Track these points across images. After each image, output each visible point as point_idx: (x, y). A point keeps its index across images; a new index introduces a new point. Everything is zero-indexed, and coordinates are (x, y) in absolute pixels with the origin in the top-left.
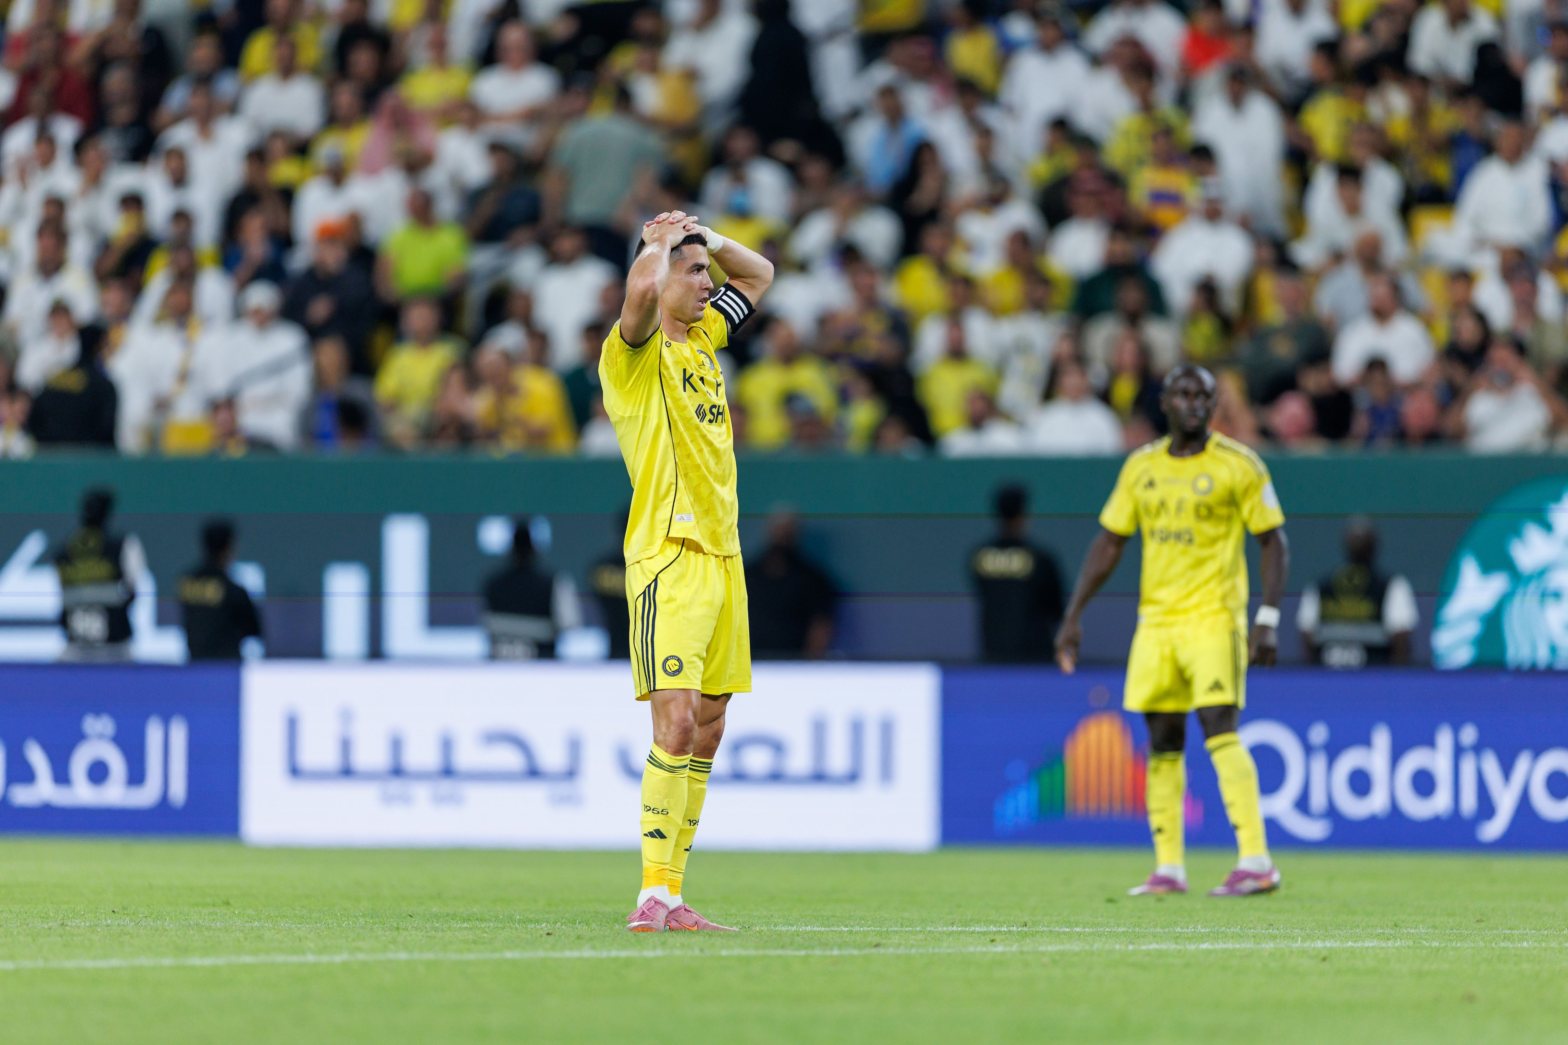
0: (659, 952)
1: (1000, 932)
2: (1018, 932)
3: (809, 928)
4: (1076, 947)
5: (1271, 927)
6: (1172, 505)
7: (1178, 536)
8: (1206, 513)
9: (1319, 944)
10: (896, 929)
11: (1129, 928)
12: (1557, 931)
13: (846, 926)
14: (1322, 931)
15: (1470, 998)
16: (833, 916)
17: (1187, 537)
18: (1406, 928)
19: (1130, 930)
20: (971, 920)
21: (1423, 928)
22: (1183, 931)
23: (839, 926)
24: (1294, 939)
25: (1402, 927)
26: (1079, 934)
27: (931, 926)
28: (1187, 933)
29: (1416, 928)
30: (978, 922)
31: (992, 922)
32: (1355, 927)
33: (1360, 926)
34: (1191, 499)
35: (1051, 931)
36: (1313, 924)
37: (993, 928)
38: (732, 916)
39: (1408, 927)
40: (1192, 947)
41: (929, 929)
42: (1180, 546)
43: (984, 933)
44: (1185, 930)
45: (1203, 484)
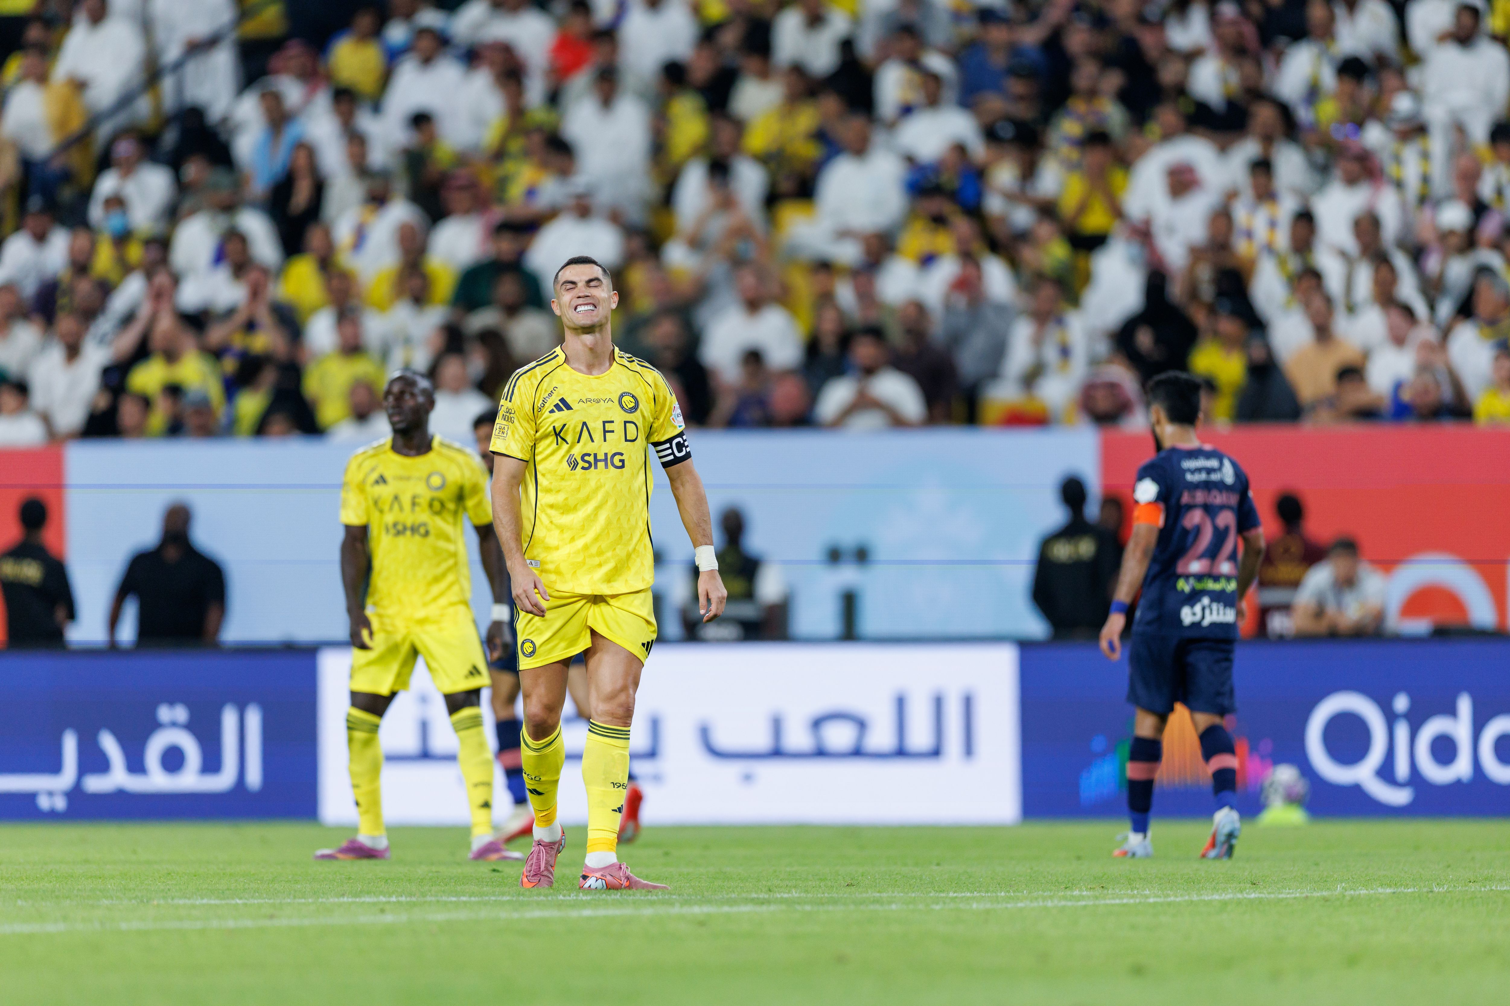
0: (61, 927)
1: (389, 902)
2: (407, 903)
3: (205, 901)
4: (462, 915)
5: (650, 894)
6: (406, 501)
7: (414, 530)
8: (437, 507)
9: (696, 910)
10: (289, 901)
11: (513, 896)
12: (924, 894)
13: (241, 898)
14: (699, 897)
15: (841, 959)
16: (228, 889)
17: (422, 530)
18: (779, 892)
19: (514, 899)
20: (361, 892)
21: (796, 893)
22: (565, 898)
23: (233, 899)
24: (671, 904)
25: (776, 892)
26: (465, 903)
27: (322, 898)
28: (570, 901)
29: (789, 893)
30: (369, 893)
31: (382, 893)
32: (731, 892)
33: (736, 891)
34: (425, 494)
35: (438, 901)
36: (691, 890)
37: (383, 899)
38: (130, 890)
39: (781, 892)
40: (574, 914)
41: (320, 900)
42: (417, 538)
43: (374, 904)
44: (568, 898)
45: (436, 481)
